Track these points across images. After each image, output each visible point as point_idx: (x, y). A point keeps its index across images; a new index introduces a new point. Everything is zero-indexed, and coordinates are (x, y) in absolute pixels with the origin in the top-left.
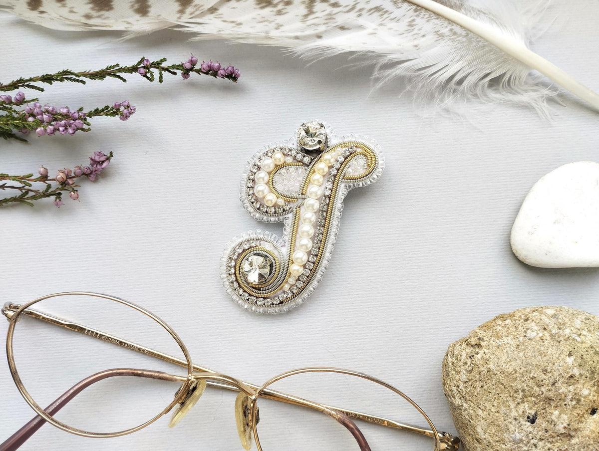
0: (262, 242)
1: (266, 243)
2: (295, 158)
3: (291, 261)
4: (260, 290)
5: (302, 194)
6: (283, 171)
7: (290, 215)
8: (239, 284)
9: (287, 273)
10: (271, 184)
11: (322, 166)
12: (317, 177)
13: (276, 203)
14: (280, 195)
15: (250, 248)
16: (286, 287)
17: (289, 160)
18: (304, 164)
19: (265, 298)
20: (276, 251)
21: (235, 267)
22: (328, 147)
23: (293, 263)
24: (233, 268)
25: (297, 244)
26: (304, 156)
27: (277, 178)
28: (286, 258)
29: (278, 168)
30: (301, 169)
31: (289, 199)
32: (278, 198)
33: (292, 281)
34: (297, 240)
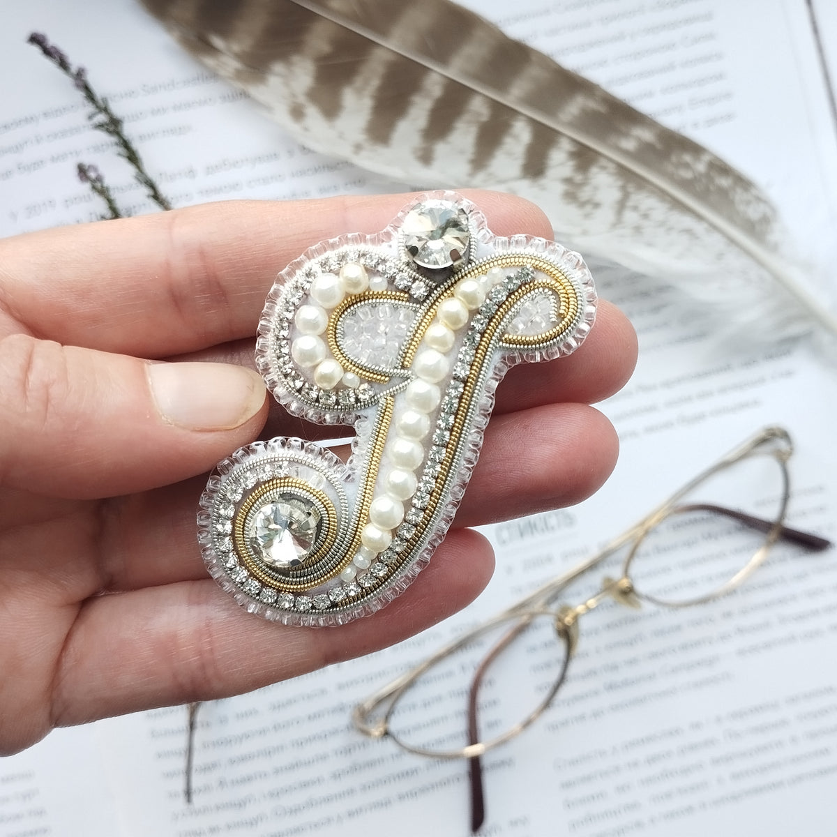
0: (301, 468)
1: (311, 470)
2: (392, 280)
3: (363, 517)
4: (288, 576)
5: (403, 367)
6: (362, 310)
7: (372, 413)
8: (240, 557)
9: (354, 543)
10: (332, 336)
11: (452, 306)
12: (439, 330)
13: (340, 382)
14: (350, 365)
15: (272, 480)
16: (349, 572)
17: (379, 284)
18: (411, 296)
19: (296, 594)
20: (333, 491)
21: (234, 520)
22: (470, 261)
23: (368, 521)
24: (229, 522)
25: (382, 479)
26: (415, 280)
27: (347, 322)
28: (356, 508)
29: (354, 301)
30: (405, 308)
31: (373, 377)
32: (346, 370)
33: (361, 559)
34: (383, 471)
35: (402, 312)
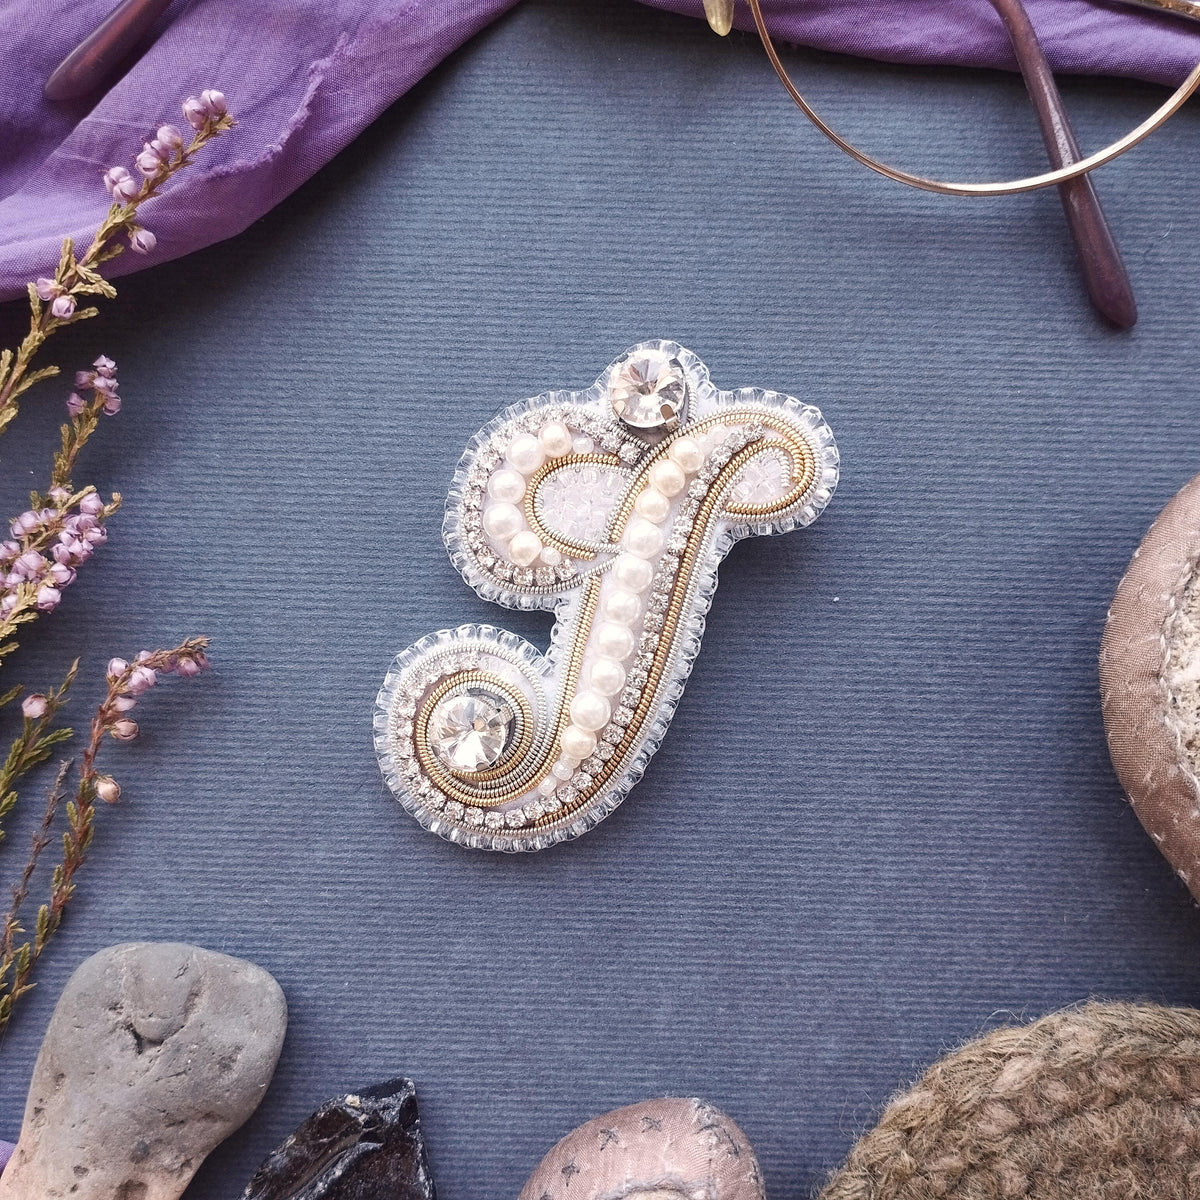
0: (491, 659)
1: (503, 663)
2: (598, 442)
3: (563, 717)
4: (476, 787)
5: (611, 541)
6: (563, 475)
7: (575, 596)
8: (422, 766)
9: (552, 750)
10: (529, 504)
11: (665, 470)
12: (651, 499)
13: (538, 558)
14: (550, 538)
15: (459, 673)
16: (547, 785)
17: (583, 445)
18: (620, 460)
19: (486, 809)
20: (529, 687)
21: (415, 720)
22: (689, 419)
23: (570, 723)
24: (409, 723)
26: (624, 441)
27: (546, 489)
28: (554, 708)
29: (553, 465)
30: (613, 474)
31: (575, 552)
32: (544, 545)
33: (562, 769)
34: (587, 664)
35: (611, 476)
